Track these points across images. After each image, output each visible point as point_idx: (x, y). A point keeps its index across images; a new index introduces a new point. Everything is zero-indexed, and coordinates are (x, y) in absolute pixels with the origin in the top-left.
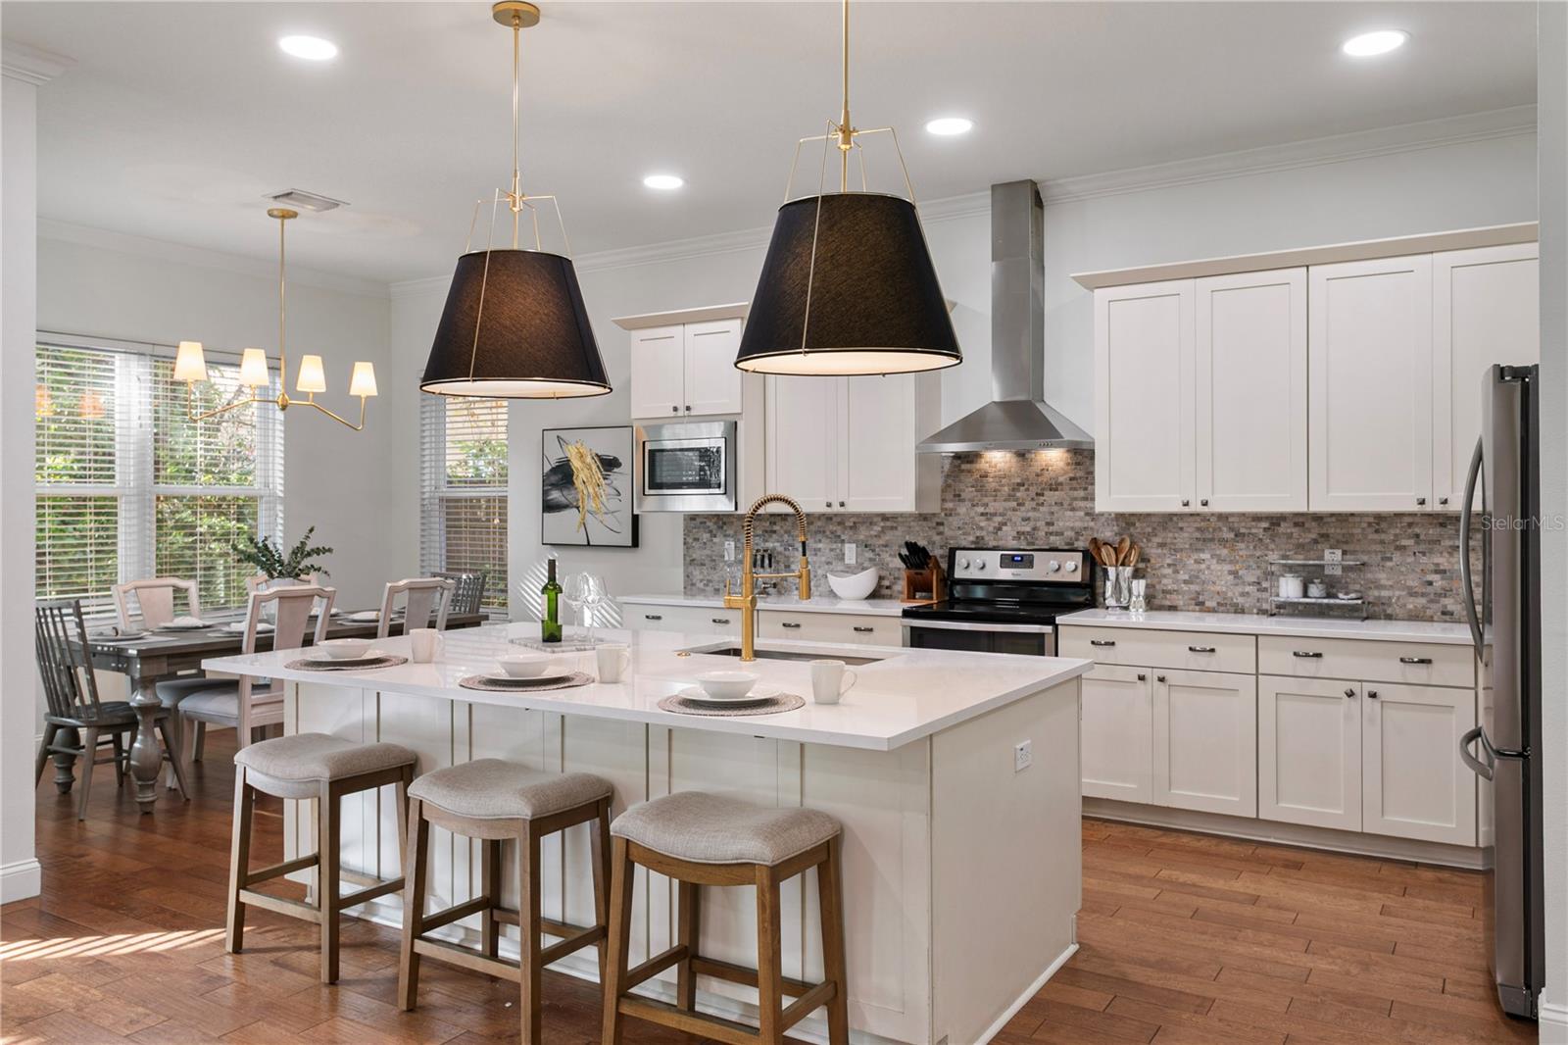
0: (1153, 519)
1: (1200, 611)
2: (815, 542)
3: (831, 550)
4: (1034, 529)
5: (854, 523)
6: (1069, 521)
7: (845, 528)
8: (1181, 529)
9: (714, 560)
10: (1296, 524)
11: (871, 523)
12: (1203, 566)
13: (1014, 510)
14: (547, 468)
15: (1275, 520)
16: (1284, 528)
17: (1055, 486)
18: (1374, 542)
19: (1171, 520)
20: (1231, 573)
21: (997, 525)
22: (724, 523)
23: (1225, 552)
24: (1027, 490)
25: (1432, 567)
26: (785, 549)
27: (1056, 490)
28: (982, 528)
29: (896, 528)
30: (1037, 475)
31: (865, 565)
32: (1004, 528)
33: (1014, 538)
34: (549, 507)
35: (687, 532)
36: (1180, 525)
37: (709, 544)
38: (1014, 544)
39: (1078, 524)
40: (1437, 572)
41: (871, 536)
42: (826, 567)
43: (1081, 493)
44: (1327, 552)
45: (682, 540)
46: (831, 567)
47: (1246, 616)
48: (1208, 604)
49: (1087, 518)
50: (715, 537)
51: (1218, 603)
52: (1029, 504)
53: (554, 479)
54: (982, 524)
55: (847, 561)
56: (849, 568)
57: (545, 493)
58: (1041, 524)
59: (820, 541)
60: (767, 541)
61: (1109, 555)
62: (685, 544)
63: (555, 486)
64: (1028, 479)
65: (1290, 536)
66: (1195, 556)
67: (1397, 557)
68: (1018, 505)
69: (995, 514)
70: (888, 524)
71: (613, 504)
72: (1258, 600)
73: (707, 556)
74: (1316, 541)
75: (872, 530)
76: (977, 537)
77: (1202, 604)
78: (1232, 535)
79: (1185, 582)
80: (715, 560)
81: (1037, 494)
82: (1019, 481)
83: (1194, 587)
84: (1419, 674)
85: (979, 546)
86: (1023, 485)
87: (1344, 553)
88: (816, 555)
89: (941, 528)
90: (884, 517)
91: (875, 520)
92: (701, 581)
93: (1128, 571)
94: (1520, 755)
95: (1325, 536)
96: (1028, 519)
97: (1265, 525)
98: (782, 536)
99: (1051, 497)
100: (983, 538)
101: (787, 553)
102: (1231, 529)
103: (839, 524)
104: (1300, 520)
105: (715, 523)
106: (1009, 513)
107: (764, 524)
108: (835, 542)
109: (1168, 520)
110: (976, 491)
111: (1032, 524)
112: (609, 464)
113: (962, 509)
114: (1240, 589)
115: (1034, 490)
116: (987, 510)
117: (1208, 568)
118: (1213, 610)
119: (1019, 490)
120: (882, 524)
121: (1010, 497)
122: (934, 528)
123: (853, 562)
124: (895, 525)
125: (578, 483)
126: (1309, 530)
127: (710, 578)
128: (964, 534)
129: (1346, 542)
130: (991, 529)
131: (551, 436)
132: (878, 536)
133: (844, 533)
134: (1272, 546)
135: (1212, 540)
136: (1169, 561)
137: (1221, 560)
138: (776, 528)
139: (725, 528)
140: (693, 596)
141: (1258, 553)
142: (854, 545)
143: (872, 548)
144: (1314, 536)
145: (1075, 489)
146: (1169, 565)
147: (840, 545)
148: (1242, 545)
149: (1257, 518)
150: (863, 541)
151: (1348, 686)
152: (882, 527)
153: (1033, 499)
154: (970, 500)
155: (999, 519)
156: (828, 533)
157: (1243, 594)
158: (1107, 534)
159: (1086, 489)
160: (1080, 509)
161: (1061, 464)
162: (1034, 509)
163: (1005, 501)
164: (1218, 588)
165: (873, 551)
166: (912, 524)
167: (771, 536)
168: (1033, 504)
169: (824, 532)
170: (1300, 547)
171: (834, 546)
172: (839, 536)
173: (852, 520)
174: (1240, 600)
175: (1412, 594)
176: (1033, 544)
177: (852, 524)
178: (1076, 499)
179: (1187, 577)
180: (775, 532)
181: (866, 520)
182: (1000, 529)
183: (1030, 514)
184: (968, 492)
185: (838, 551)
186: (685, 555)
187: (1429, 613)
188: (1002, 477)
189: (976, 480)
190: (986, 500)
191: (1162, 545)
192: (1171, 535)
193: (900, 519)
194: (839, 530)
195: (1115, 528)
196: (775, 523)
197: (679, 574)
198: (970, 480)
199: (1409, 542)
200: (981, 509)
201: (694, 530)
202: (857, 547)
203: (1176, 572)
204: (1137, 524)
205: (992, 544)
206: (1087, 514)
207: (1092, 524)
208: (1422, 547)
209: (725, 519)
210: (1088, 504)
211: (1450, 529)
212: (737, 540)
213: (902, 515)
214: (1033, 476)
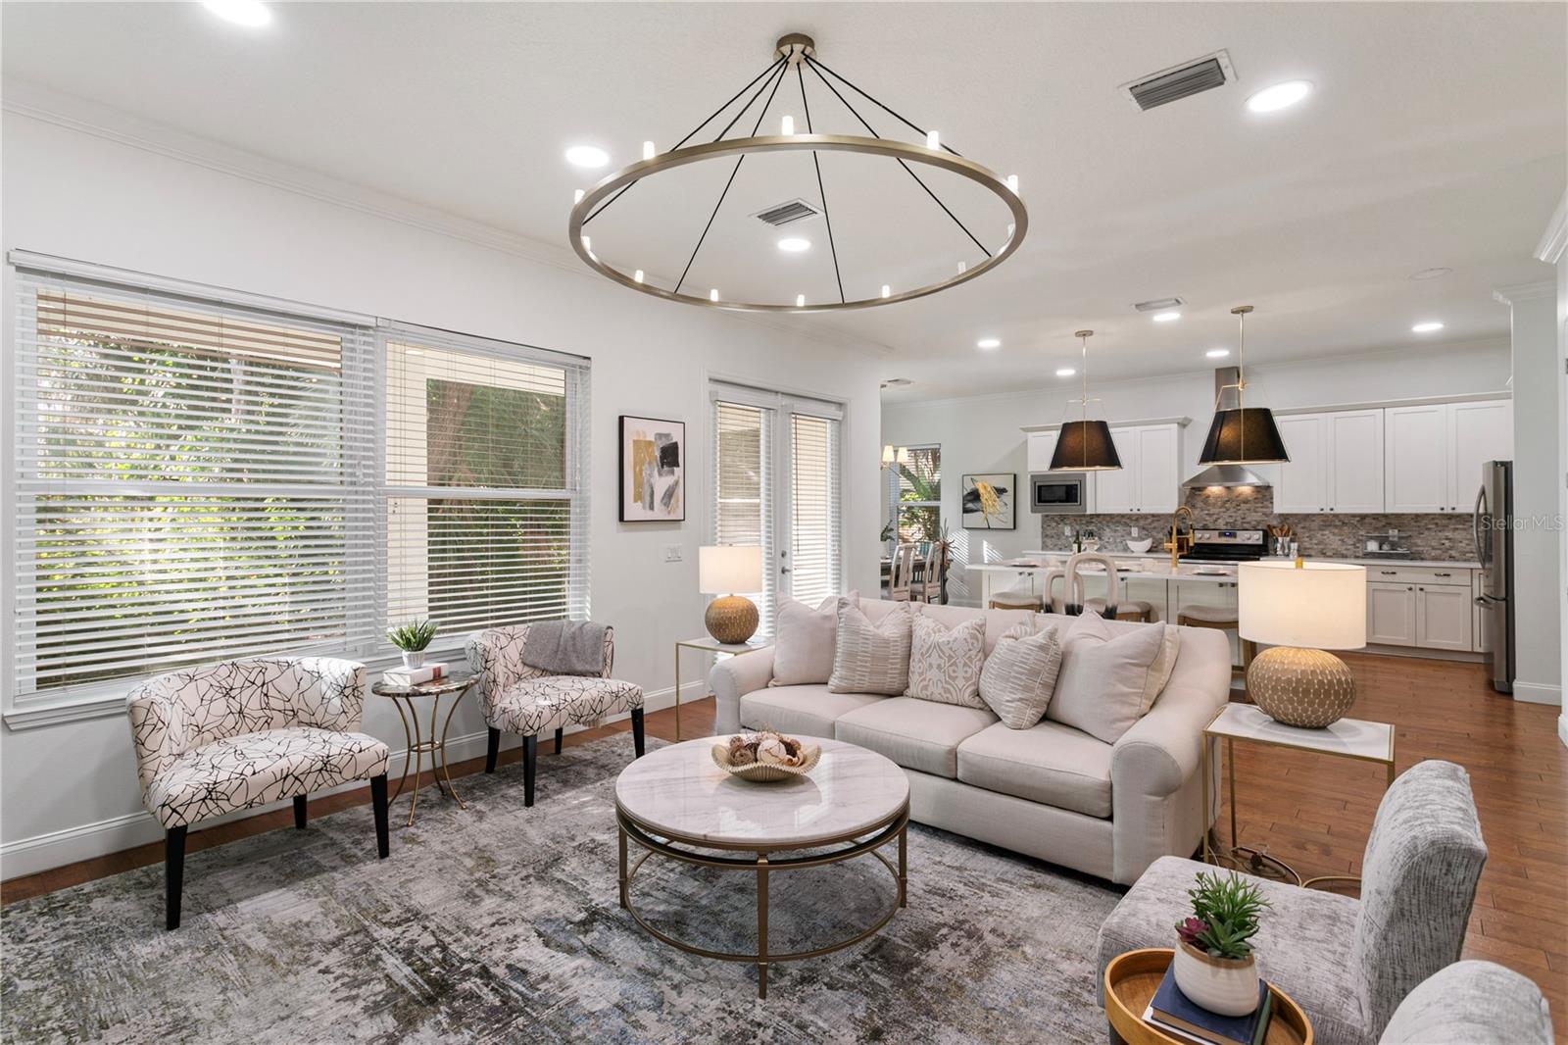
0: (1300, 516)
1: (1324, 559)
2: (1115, 527)
3: (1125, 531)
4: (1236, 520)
5: (1139, 518)
6: (1253, 517)
7: (1132, 520)
8: (1314, 520)
11: (1148, 518)
12: (1325, 537)
13: (1224, 512)
14: (965, 493)
15: (1363, 517)
16: (1367, 521)
17: (1246, 502)
18: (1413, 526)
20: (1340, 540)
21: (1215, 519)
22: (1061, 519)
23: (1336, 531)
24: (1231, 503)
27: (1247, 504)
30: (1236, 497)
31: (1143, 537)
32: (1220, 520)
33: (1225, 525)
34: (966, 511)
35: (1043, 523)
36: (1311, 519)
37: (1056, 528)
38: (1225, 527)
39: (1258, 519)
40: (1447, 539)
41: (1147, 524)
42: (1123, 538)
43: (1260, 505)
44: (1390, 531)
45: (1041, 528)
46: (1126, 538)
47: (1348, 559)
48: (1328, 555)
49: (1266, 516)
50: (1059, 524)
51: (1333, 554)
52: (1232, 510)
53: (969, 498)
54: (1207, 519)
55: (1133, 535)
56: (1134, 538)
57: (964, 504)
58: (1239, 518)
59: (1118, 526)
60: (1088, 526)
61: (1276, 532)
63: (970, 501)
64: (1231, 499)
65: (1371, 524)
66: (1321, 532)
67: (1426, 533)
68: (1226, 510)
69: (1214, 514)
70: (1155, 519)
71: (1004, 509)
72: (1354, 552)
73: (1055, 533)
74: (1384, 526)
75: (1147, 521)
77: (1324, 554)
78: (1341, 523)
79: (1316, 544)
80: (1060, 535)
81: (1236, 505)
82: (1227, 499)
83: (1321, 547)
84: (1445, 580)
86: (1229, 502)
87: (1400, 531)
88: (1116, 533)
89: (1184, 521)
90: (1153, 515)
92: (1052, 544)
93: (1288, 539)
94: (1504, 599)
95: (1390, 524)
96: (1232, 516)
97: (1358, 519)
98: (1097, 524)
99: (1243, 506)
101: (1099, 532)
102: (1340, 521)
103: (1129, 518)
104: (1376, 517)
106: (1222, 514)
107: (1087, 519)
108: (1127, 527)
109: (1307, 517)
110: (1204, 504)
111: (1234, 518)
112: (1000, 491)
113: (1196, 512)
114: (1344, 547)
115: (1234, 504)
116: (1210, 512)
117: (1328, 538)
118: (1330, 557)
119: (1227, 504)
120: (1152, 519)
121: (1222, 506)
123: (1136, 535)
124: (1159, 519)
125: (983, 500)
126: (1381, 521)
127: (1057, 542)
128: (1198, 523)
129: (1400, 526)
130: (1213, 521)
131: (967, 479)
132: (1150, 524)
133: (1131, 523)
134: (1362, 528)
135: (1330, 526)
136: (1309, 535)
137: (1334, 534)
138: (1093, 520)
140: (1047, 550)
141: (1355, 531)
144: (1383, 524)
145: (1257, 503)
146: (1310, 537)
147: (1129, 528)
148: (1346, 528)
149: (1354, 516)
150: (1141, 527)
151: (1409, 586)
153: (1234, 507)
154: (1200, 508)
155: (1215, 516)
156: (1122, 523)
157: (1346, 549)
158: (1274, 523)
159: (1263, 503)
160: (1260, 512)
161: (1249, 492)
162: (1235, 512)
163: (1219, 508)
164: (1333, 547)
165: (1147, 531)
166: (1169, 518)
167: (1090, 524)
168: (1235, 510)
169: (1120, 522)
170: (1376, 529)
171: (1126, 529)
172: (1129, 524)
173: (1136, 516)
174: (1345, 552)
175: (1434, 548)
176: (1235, 527)
177: (1135, 519)
178: (1257, 507)
179: (1318, 542)
181: (1145, 517)
182: (1217, 521)
183: (1233, 514)
184: (1200, 504)
185: (1128, 531)
186: (1042, 533)
187: (1443, 557)
188: (1217, 497)
189: (1204, 499)
190: (1209, 508)
191: (1303, 528)
192: (1310, 523)
194: (1128, 521)
195: (1279, 520)
197: (1039, 541)
198: (1200, 499)
199: (1433, 526)
200: (1206, 512)
201: (1047, 522)
202: (1138, 529)
203: (1313, 539)
204: (1290, 519)
205: (1213, 527)
206: (1263, 514)
207: (1266, 519)
208: (1439, 529)
209: (1064, 517)
210: (1264, 510)
211: (1453, 521)
212: (1072, 526)
213: (1163, 515)
214: (1234, 498)
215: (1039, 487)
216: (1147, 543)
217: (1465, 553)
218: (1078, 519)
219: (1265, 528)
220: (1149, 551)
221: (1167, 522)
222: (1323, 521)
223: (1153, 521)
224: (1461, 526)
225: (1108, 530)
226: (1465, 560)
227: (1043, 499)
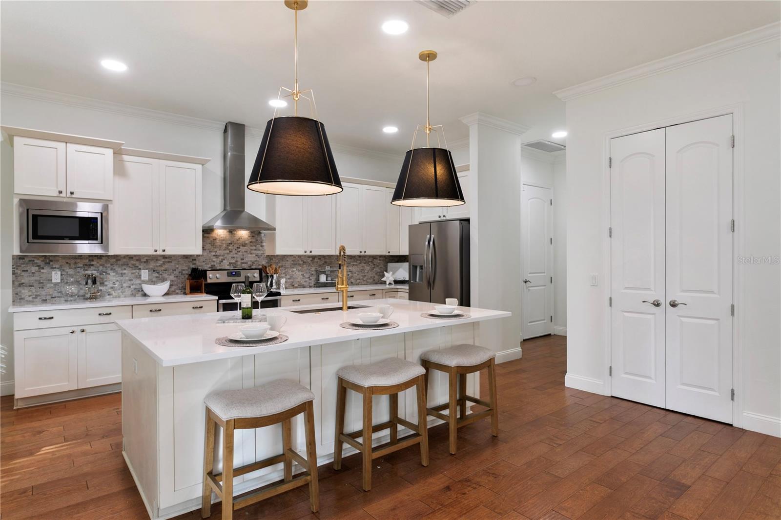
0: (279, 257)
1: (293, 288)
2: (122, 270)
3: (132, 273)
4: (236, 261)
5: (147, 260)
6: (250, 258)
7: (142, 262)
8: (287, 261)
9: (42, 283)
10: (319, 259)
11: (157, 260)
12: (294, 273)
13: (228, 254)
15: (314, 258)
16: (316, 260)
17: (244, 245)
19: (284, 258)
20: (302, 275)
21: (220, 260)
22: (52, 261)
23: (300, 268)
24: (233, 246)
25: (349, 270)
26: (100, 274)
27: (245, 246)
28: (214, 261)
29: (171, 262)
30: (237, 240)
31: (153, 280)
32: (224, 261)
33: (228, 265)
35: (15, 267)
36: (287, 259)
37: (37, 273)
39: (253, 259)
40: (350, 271)
41: (157, 266)
42: (129, 282)
43: (254, 248)
44: (326, 267)
45: (11, 272)
46: (132, 282)
47: (306, 288)
48: (295, 286)
49: (257, 257)
50: (43, 269)
51: (298, 285)
52: (234, 252)
54: (214, 260)
56: (144, 282)
58: (239, 259)
59: (125, 269)
60: (86, 270)
61: (269, 270)
62: (13, 274)
64: (233, 242)
65: (317, 262)
66: (291, 270)
68: (230, 252)
69: (220, 256)
70: (167, 260)
72: (309, 283)
73: (36, 280)
74: (323, 264)
75: (157, 263)
76: (212, 265)
78: (302, 262)
79: (289, 279)
81: (238, 248)
82: (230, 242)
85: (213, 269)
86: (232, 244)
87: (330, 267)
88: (122, 276)
89: (195, 262)
91: (159, 258)
92: (30, 296)
95: (325, 262)
96: (234, 257)
97: (311, 259)
98: (98, 267)
99: (243, 249)
100: (214, 265)
101: (102, 276)
102: (302, 261)
103: (137, 260)
105: (42, 261)
106: (226, 255)
107: (84, 261)
108: (135, 270)
110: (212, 246)
111: (235, 259)
114: (304, 280)
115: (236, 246)
116: (216, 254)
117: (295, 273)
118: (297, 288)
119: (230, 246)
120: (163, 260)
121: (226, 249)
122: (191, 262)
124: (170, 260)
126: (322, 261)
127: (39, 293)
128: (206, 264)
129: (331, 264)
130: (218, 262)
132: (161, 266)
133: (140, 265)
134: (313, 266)
135: (297, 264)
136: (284, 272)
137: (299, 271)
138: (92, 263)
139: (51, 263)
140: (21, 305)
141: (309, 268)
142: (147, 271)
143: (158, 271)
144: (323, 262)
145: (252, 246)
146: (284, 273)
147: (138, 271)
148: (305, 266)
149: (309, 257)
150: (152, 269)
152: (163, 262)
153: (236, 250)
154: (208, 250)
155: (222, 257)
156: (130, 265)
157: (305, 281)
158: (264, 263)
159: (256, 246)
160: (254, 253)
161: (247, 236)
162: (236, 254)
163: (224, 250)
164: (298, 280)
165: (158, 273)
166: (180, 260)
167: (89, 268)
168: (236, 252)
169: (128, 265)
170: (320, 266)
171: (134, 271)
172: (138, 267)
173: (146, 258)
174: (304, 283)
176: (236, 267)
177: (145, 260)
178: (252, 250)
179: (289, 277)
180: (93, 265)
181: (155, 258)
182: (222, 262)
183: (235, 256)
184: (208, 246)
185: (137, 274)
186: (13, 281)
188: (222, 240)
189: (211, 241)
190: (216, 250)
192: (284, 263)
193: (173, 258)
194: (137, 263)
195: (266, 261)
196: (93, 261)
197: (9, 292)
198: (209, 241)
200: (214, 254)
201: (22, 265)
202: (149, 271)
203: (286, 275)
204: (274, 259)
205: (218, 268)
206: (256, 255)
207: (258, 259)
209: (51, 258)
210: (257, 252)
211: (352, 260)
212: (62, 270)
213: (174, 256)
214: (235, 241)
215: (35, 217)
216: (165, 287)
217: (356, 280)
218: (73, 261)
219: (261, 267)
220: (167, 294)
221: (178, 263)
222: (293, 261)
223: (164, 263)
224: (355, 263)
225: (112, 274)
226: (357, 284)
227: (40, 233)
